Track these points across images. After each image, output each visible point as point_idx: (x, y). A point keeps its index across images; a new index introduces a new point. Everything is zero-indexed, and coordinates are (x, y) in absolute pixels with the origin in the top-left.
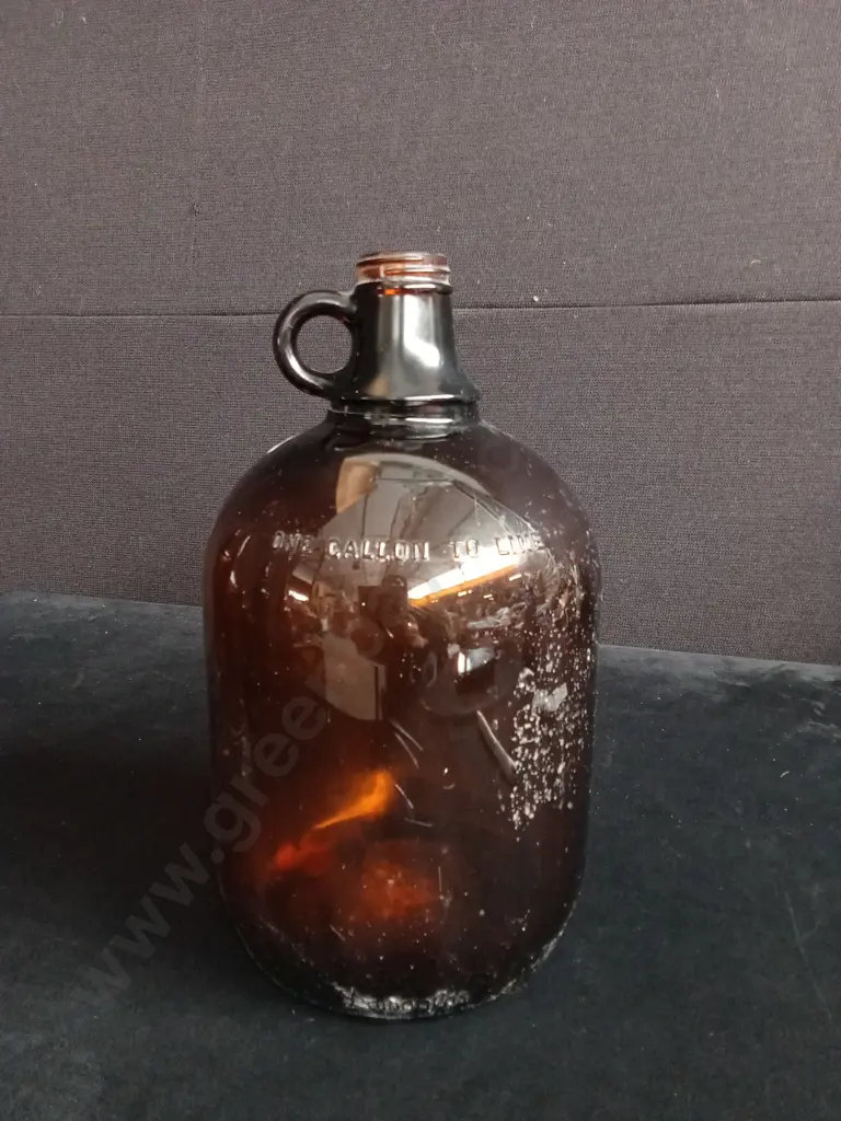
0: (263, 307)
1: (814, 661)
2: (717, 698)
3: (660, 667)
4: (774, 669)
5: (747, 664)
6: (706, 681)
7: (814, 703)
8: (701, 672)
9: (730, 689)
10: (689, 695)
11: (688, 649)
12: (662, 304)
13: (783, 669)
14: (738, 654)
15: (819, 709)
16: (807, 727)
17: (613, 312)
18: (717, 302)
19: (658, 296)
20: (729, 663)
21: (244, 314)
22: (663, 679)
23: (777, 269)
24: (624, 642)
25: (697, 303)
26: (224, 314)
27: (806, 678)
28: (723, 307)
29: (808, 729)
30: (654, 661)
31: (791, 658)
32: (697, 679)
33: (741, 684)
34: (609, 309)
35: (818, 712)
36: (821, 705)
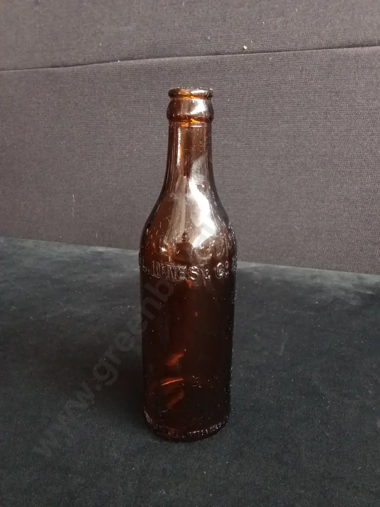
0: (80, 61)
6: (346, 290)
8: (343, 284)
9: (363, 297)
10: (336, 300)
11: (337, 269)
12: (326, 48)
14: (367, 272)
17: (294, 55)
18: (362, 46)
19: (323, 44)
21: (70, 66)
22: (319, 289)
24: (298, 264)
25: (349, 47)
26: (58, 67)
28: (366, 49)
30: (314, 277)
32: (342, 289)
33: (370, 292)
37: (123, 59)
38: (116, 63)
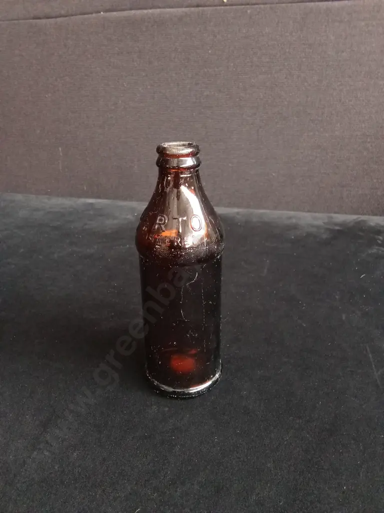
1: (376, 215)
2: (325, 236)
3: (294, 221)
4: (354, 220)
5: (340, 218)
6: (318, 227)
7: (377, 237)
8: (316, 223)
9: (331, 231)
10: (309, 235)
11: (309, 211)
13: (359, 219)
14: (335, 213)
15: (380, 240)
16: (374, 250)
20: (332, 218)
22: (295, 227)
24: (275, 208)
27: (372, 224)
29: (374, 251)
30: (290, 218)
31: (363, 214)
32: (313, 226)
33: (337, 228)
34: (268, 6)
35: (379, 242)
36: (381, 238)
37: (106, 11)
38: (99, 14)
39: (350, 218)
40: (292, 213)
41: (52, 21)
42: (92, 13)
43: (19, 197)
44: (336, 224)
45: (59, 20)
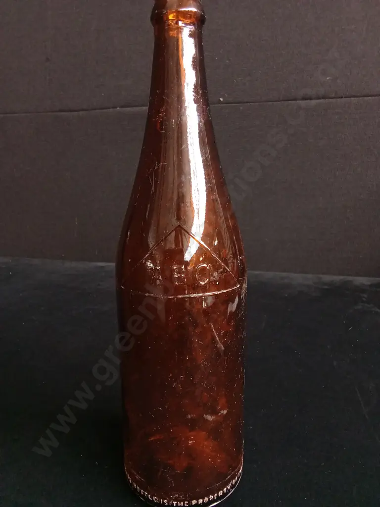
1: (361, 275)
2: (315, 294)
3: (287, 281)
5: (327, 278)
7: (362, 295)
10: (301, 293)
11: (299, 273)
13: (346, 280)
15: (364, 297)
16: (359, 307)
20: (320, 278)
22: (288, 286)
23: (339, 81)
27: (357, 284)
31: (349, 275)
35: (364, 299)
36: (365, 296)
37: (122, 107)
38: (116, 109)
39: (337, 278)
40: (284, 274)
41: (76, 113)
42: (109, 108)
43: (36, 261)
44: (325, 284)
45: (81, 113)
